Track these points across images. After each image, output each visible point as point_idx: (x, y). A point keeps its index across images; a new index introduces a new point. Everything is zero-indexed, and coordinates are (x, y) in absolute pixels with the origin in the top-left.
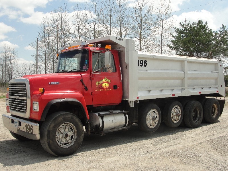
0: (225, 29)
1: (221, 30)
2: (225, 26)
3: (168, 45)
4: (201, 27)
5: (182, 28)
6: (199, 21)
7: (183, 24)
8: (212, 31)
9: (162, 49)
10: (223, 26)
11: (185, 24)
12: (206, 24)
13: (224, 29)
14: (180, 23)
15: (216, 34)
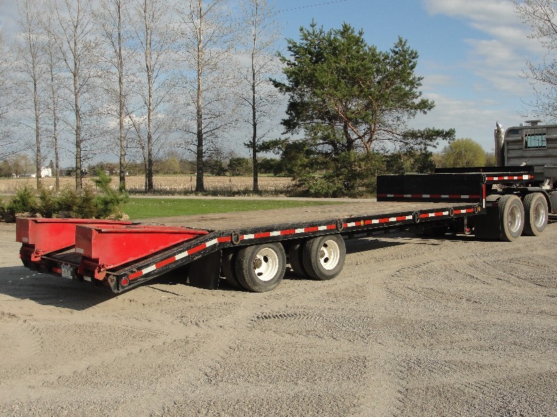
0: (405, 47)
1: (397, 50)
2: (404, 40)
3: (271, 80)
4: (351, 40)
5: (305, 42)
6: (345, 27)
7: (306, 33)
8: (378, 51)
9: (254, 89)
10: (401, 41)
11: (311, 32)
12: (361, 34)
13: (403, 47)
14: (302, 30)
15: (387, 57)
